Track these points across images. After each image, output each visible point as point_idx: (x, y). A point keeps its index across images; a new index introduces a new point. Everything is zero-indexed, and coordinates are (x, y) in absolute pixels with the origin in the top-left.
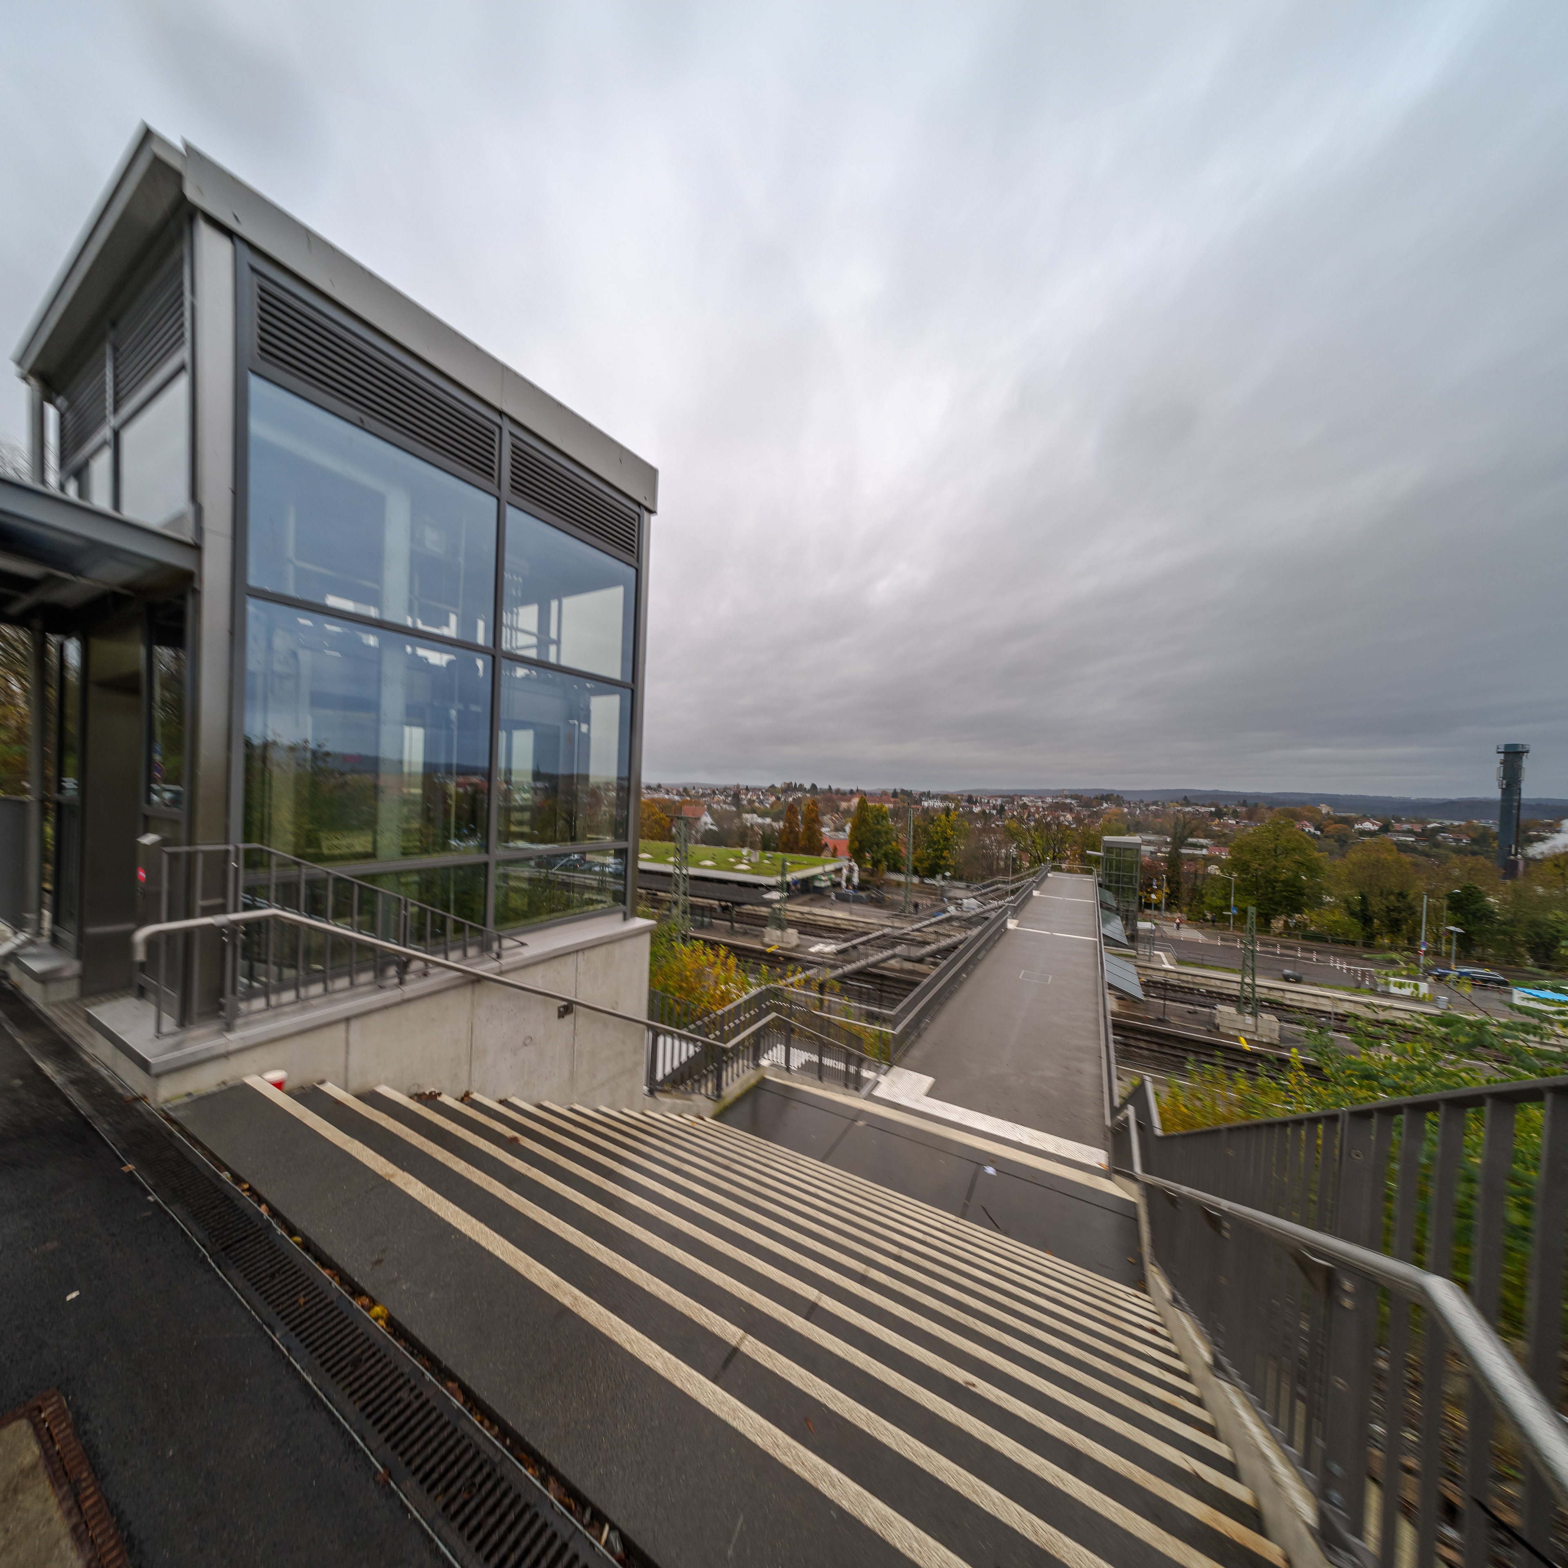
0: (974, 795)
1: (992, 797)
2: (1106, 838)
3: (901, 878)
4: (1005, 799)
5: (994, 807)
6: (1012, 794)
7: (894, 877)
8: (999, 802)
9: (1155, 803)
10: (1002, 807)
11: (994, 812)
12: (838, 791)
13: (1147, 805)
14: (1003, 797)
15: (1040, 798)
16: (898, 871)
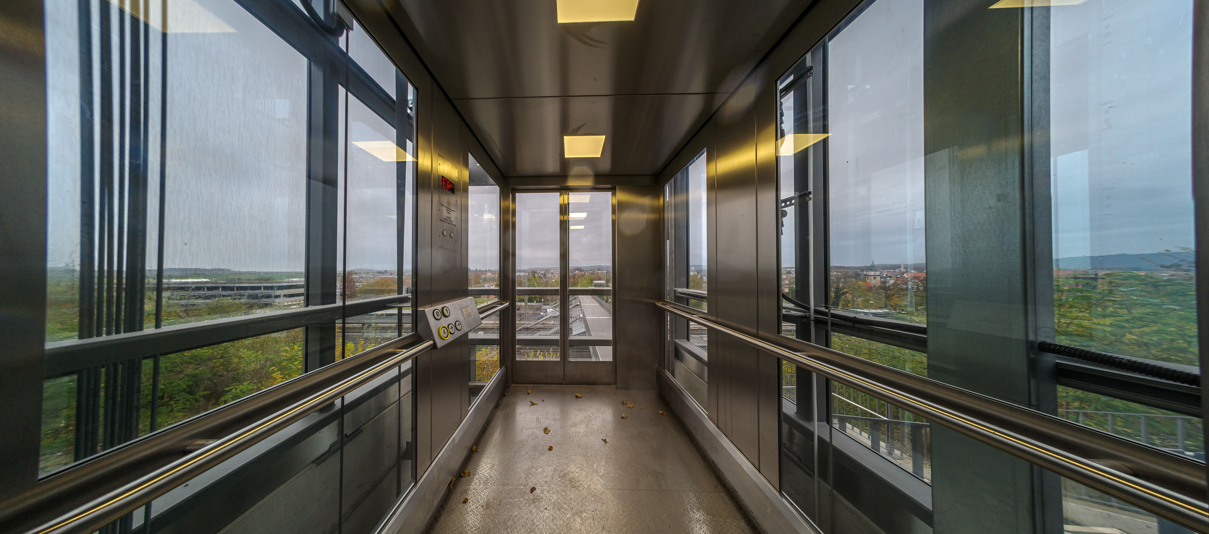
0: (534, 270)
1: (541, 270)
2: (595, 282)
4: (545, 271)
5: (542, 274)
6: (547, 269)
8: (543, 272)
9: (591, 270)
10: (545, 274)
11: (542, 276)
12: (480, 271)
13: (589, 271)
14: (544, 270)
15: (557, 270)
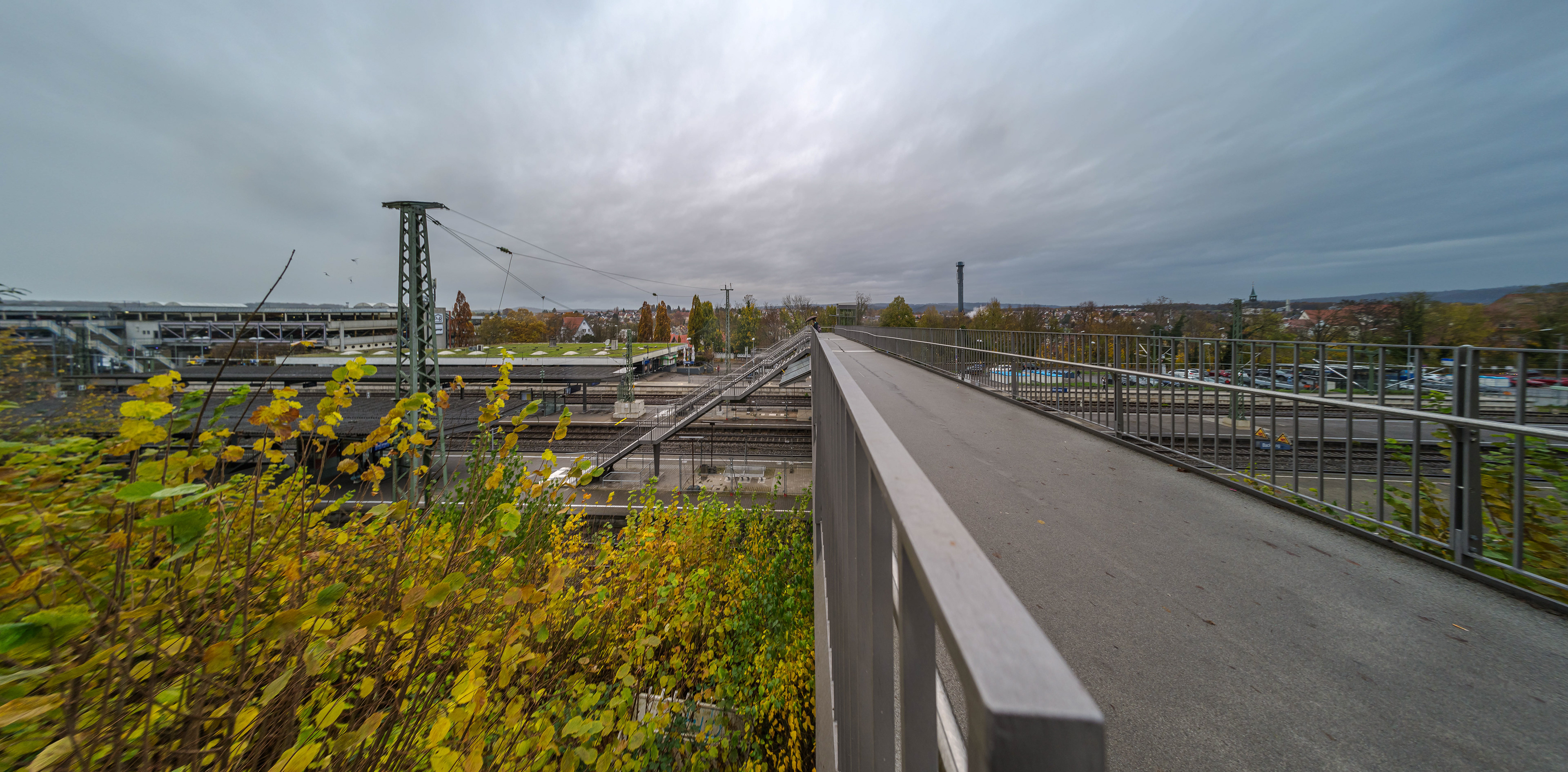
3: (724, 356)
7: (719, 356)
16: (720, 351)
